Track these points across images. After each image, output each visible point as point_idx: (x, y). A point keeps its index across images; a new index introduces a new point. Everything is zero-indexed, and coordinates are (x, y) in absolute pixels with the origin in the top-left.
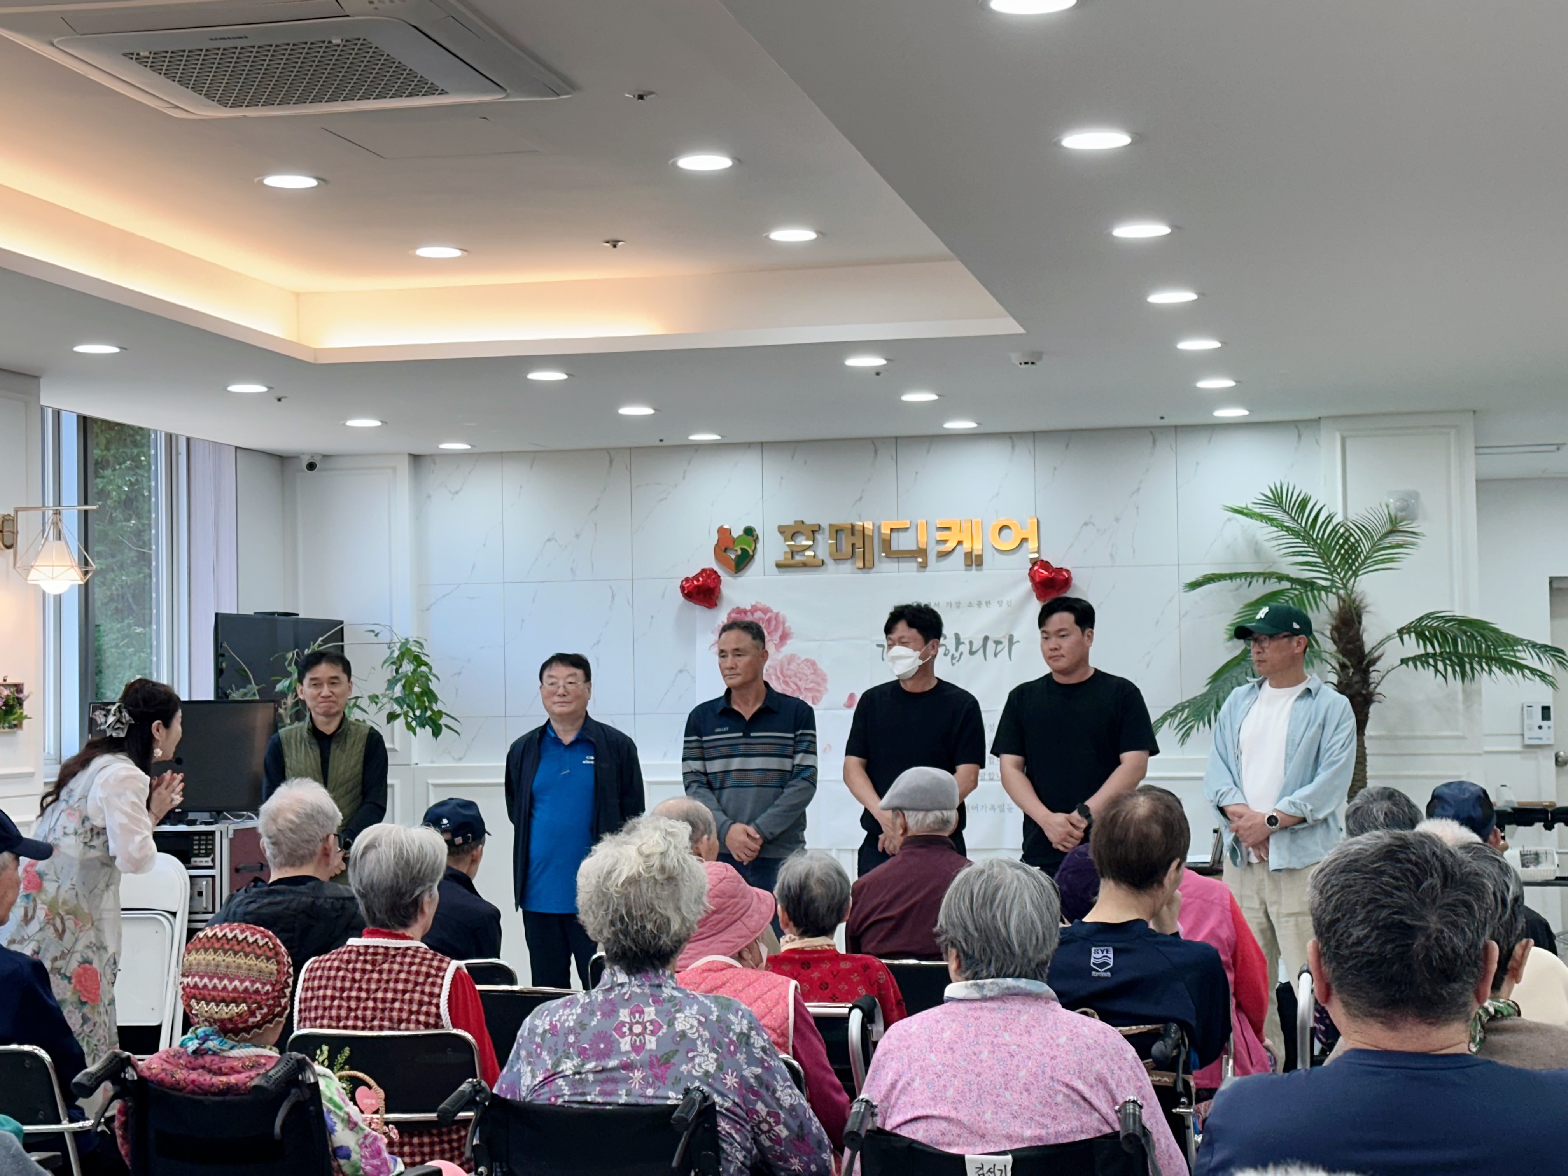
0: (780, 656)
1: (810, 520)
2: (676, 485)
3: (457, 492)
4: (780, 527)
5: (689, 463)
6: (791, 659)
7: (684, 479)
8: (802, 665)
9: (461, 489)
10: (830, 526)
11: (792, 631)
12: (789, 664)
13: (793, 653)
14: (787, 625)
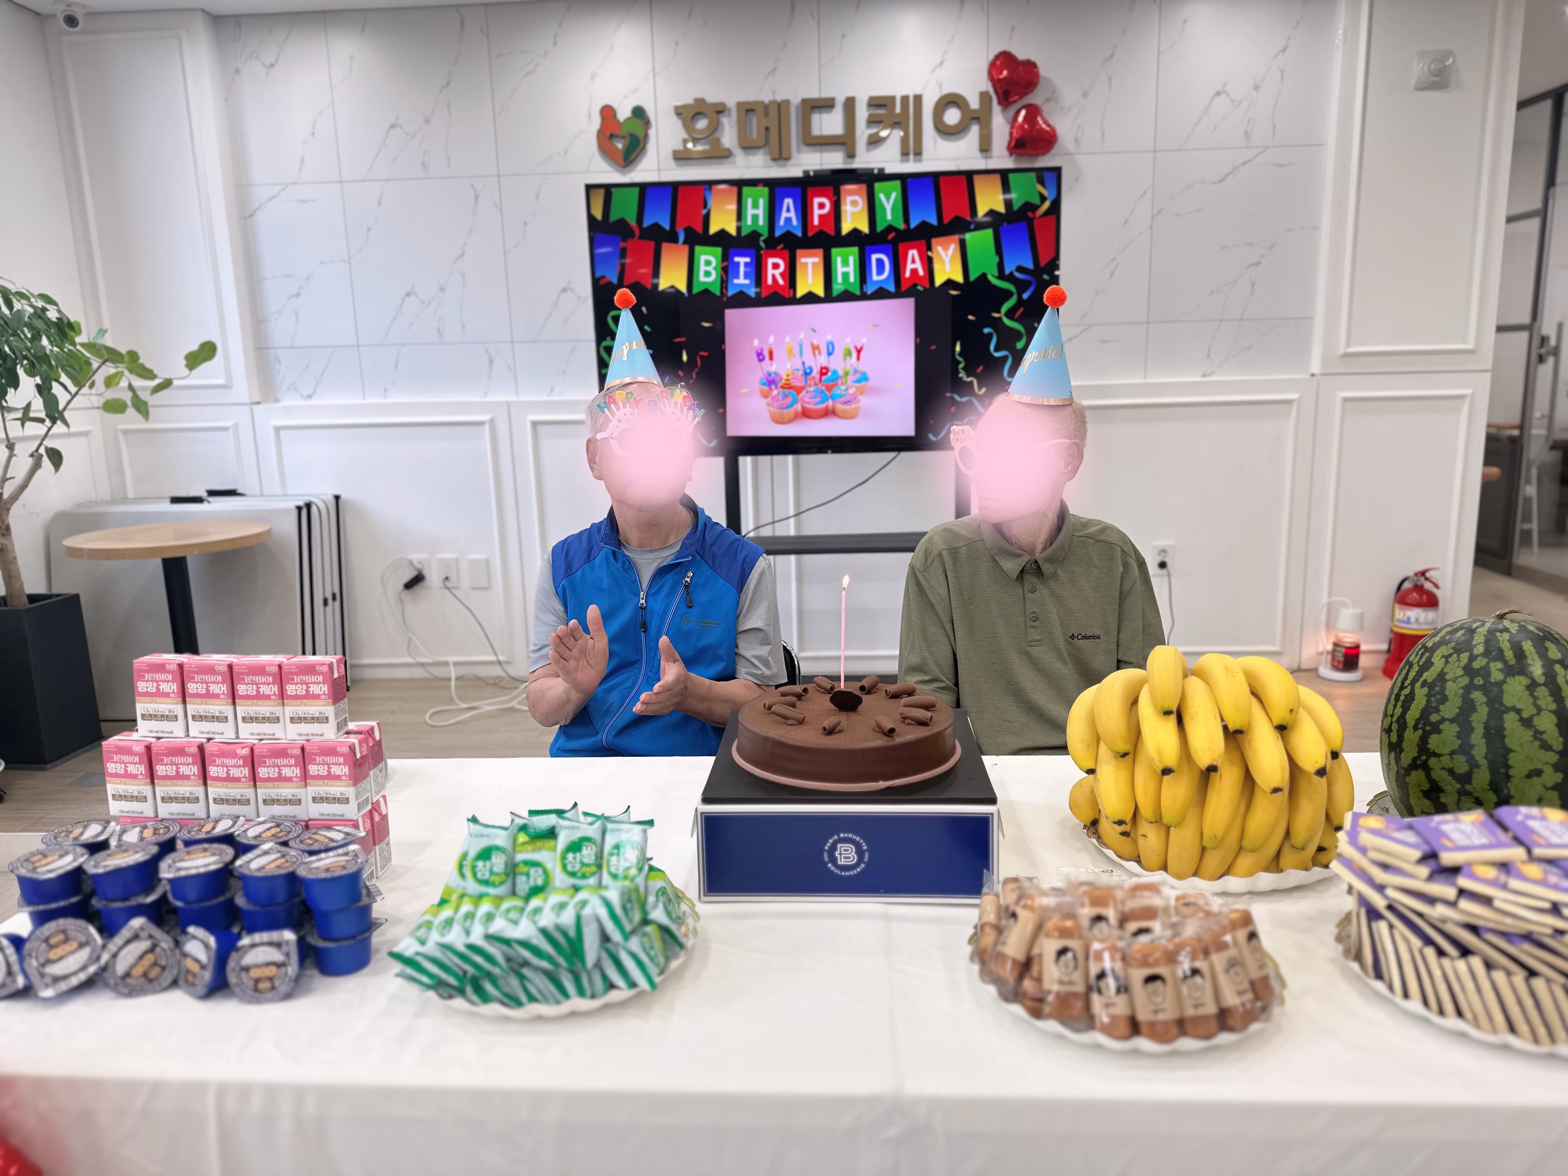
1: (712, 98)
2: (546, 54)
3: (272, 65)
4: (676, 107)
5: (560, 25)
7: (555, 44)
9: (277, 61)
10: (738, 104)
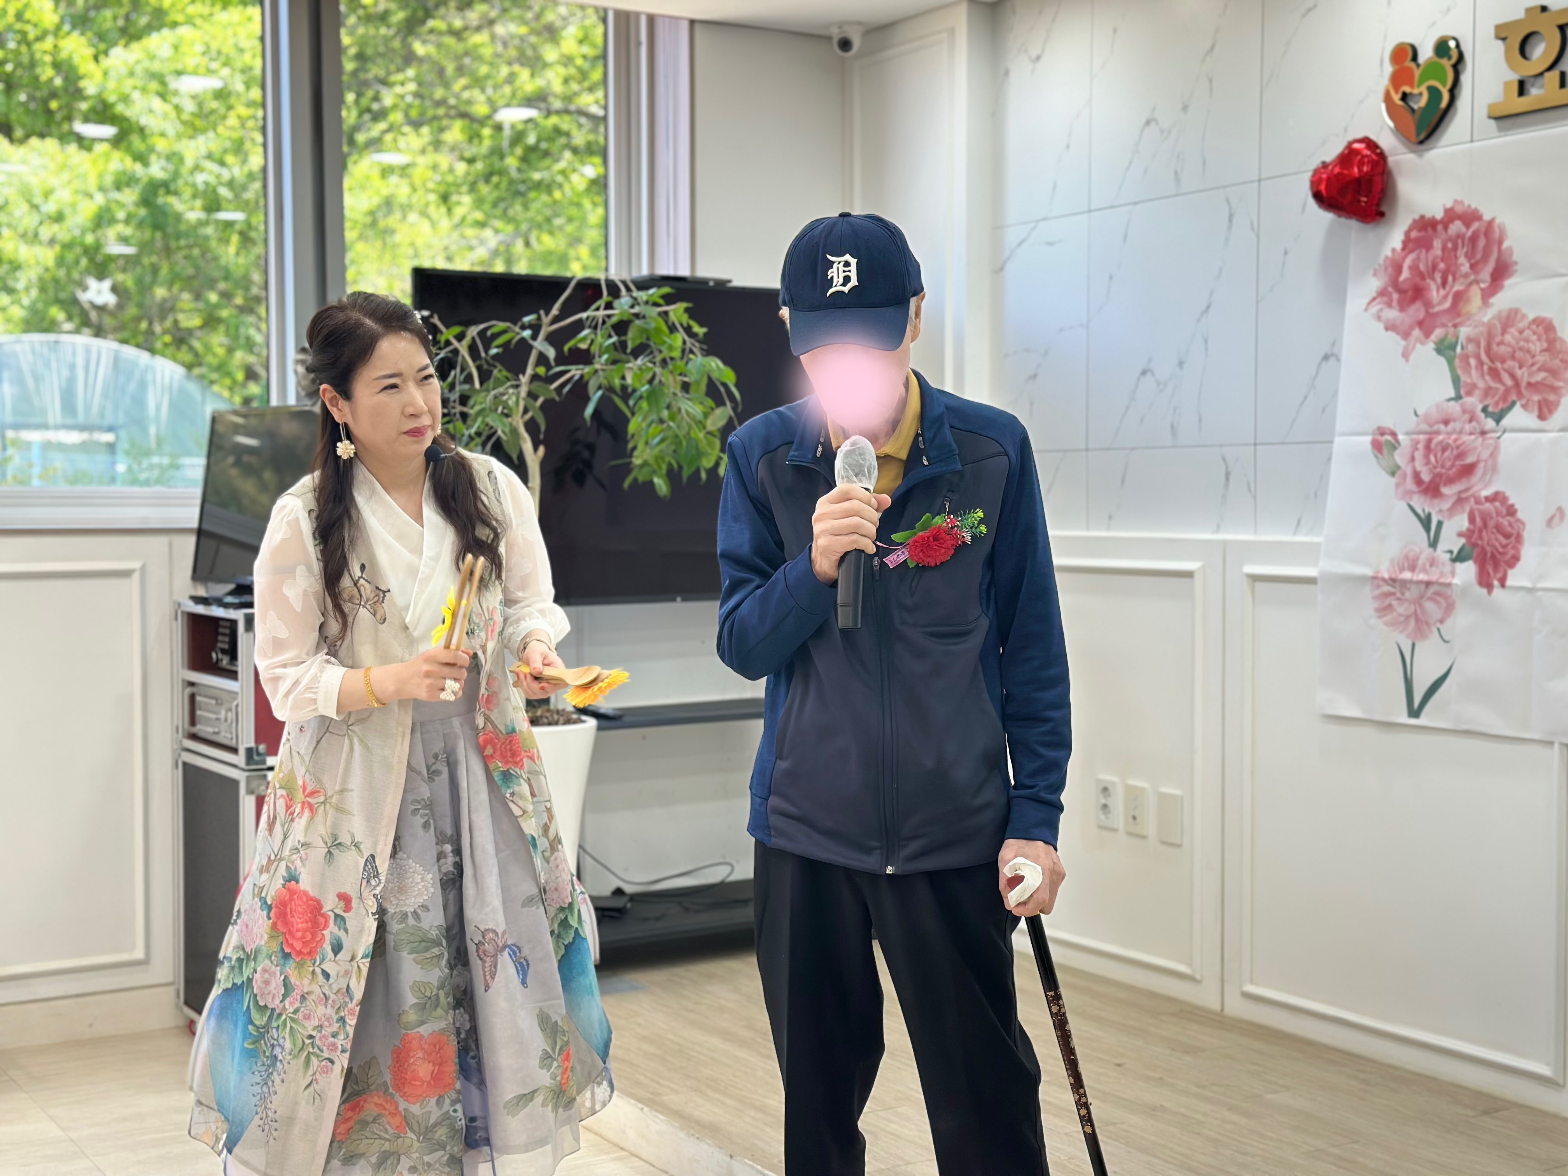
0: (1488, 316)
3: (1038, 58)
4: (1498, 28)
6: (1509, 319)
8: (1527, 333)
9: (1043, 51)
11: (1515, 258)
12: (1504, 332)
13: (1513, 306)
14: (1506, 245)
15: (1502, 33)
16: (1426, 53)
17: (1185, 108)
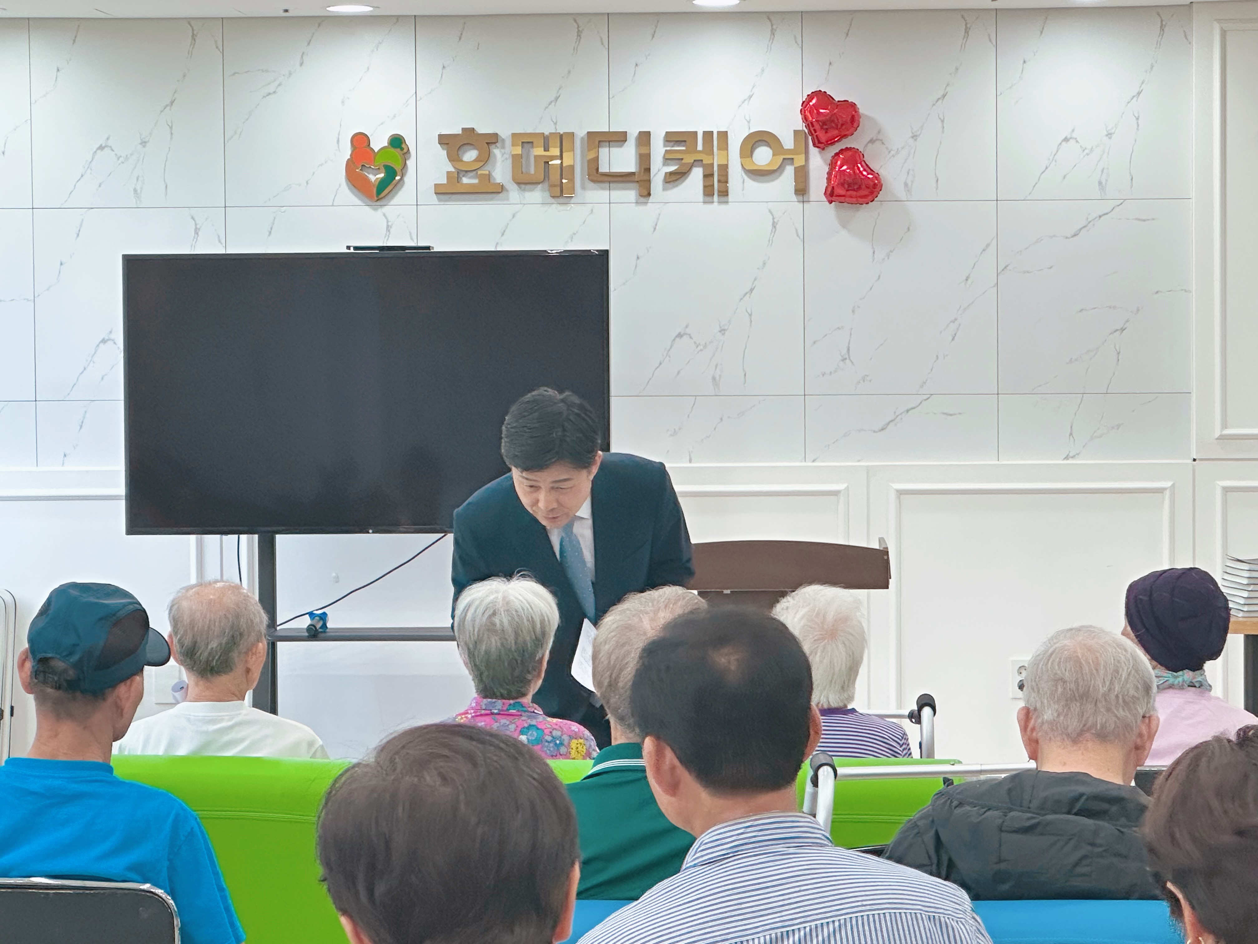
1: (484, 127)
2: (290, 74)
4: (441, 137)
5: (309, 44)
10: (514, 135)
15: (444, 140)
16: (378, 142)
17: (144, 143)
